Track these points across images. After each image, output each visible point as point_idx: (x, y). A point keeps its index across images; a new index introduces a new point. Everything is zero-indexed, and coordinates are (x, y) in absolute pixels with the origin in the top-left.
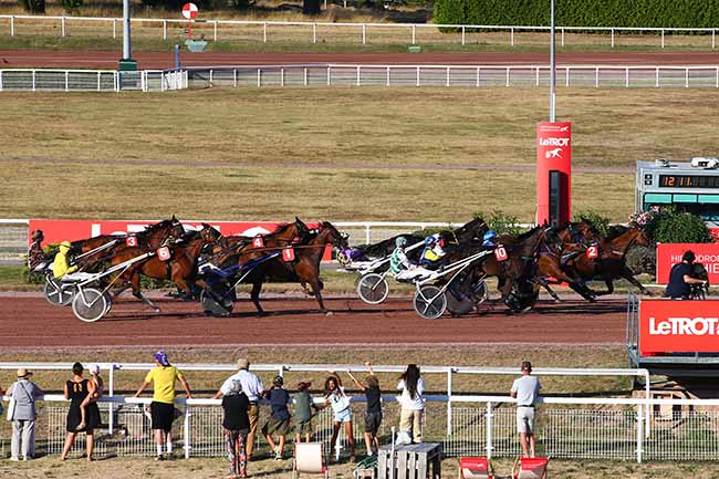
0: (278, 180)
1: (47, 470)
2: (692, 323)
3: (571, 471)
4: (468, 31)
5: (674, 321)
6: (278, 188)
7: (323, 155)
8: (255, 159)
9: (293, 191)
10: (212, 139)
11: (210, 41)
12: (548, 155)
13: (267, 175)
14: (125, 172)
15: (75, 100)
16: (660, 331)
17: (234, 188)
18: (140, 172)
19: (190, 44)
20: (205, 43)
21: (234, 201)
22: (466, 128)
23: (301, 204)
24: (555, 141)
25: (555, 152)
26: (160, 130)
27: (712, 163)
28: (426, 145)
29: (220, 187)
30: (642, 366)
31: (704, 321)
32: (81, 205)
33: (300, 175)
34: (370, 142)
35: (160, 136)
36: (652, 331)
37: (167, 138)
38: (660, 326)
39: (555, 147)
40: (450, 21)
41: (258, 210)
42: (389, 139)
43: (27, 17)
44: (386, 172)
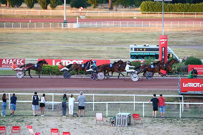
0: (99, 49)
1: (37, 119)
2: (193, 84)
3: (163, 120)
4: (148, 13)
5: (189, 83)
6: (99, 51)
7: (111, 43)
8: (94, 44)
9: (102, 52)
10: (84, 40)
11: (86, 16)
12: (162, 43)
13: (97, 48)
14: (63, 47)
15: (52, 30)
16: (186, 86)
17: (88, 51)
18: (66, 47)
19: (81, 17)
20: (85, 17)
21: (88, 54)
22: (146, 37)
23: (104, 55)
24: (163, 40)
25: (163, 43)
26: (71, 38)
27: (147, 45)
28: (136, 41)
29: (85, 51)
30: (181, 94)
31: (196, 84)
32: (51, 55)
33: (104, 48)
34: (122, 40)
35: (71, 39)
36: (184, 86)
37: (73, 39)
38: (186, 85)
39: (164, 41)
40: (144, 11)
41: (93, 57)
42: (127, 39)
43: (43, 11)
44: (125, 47)
